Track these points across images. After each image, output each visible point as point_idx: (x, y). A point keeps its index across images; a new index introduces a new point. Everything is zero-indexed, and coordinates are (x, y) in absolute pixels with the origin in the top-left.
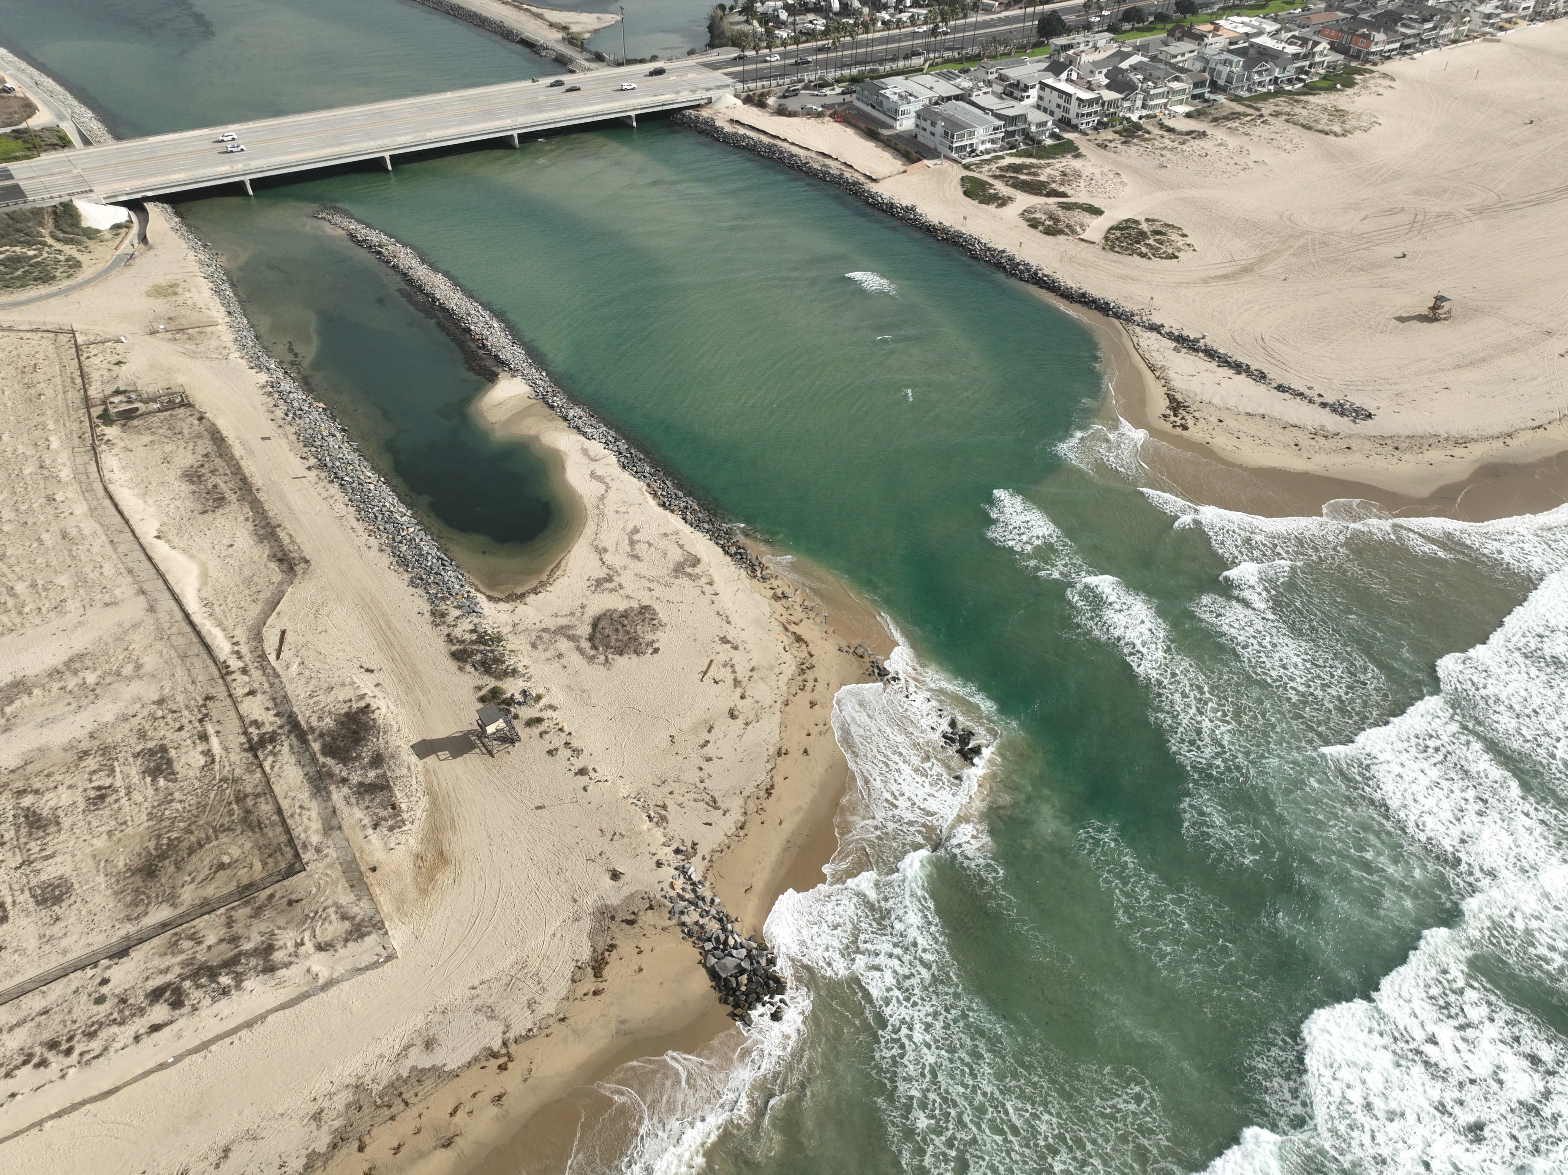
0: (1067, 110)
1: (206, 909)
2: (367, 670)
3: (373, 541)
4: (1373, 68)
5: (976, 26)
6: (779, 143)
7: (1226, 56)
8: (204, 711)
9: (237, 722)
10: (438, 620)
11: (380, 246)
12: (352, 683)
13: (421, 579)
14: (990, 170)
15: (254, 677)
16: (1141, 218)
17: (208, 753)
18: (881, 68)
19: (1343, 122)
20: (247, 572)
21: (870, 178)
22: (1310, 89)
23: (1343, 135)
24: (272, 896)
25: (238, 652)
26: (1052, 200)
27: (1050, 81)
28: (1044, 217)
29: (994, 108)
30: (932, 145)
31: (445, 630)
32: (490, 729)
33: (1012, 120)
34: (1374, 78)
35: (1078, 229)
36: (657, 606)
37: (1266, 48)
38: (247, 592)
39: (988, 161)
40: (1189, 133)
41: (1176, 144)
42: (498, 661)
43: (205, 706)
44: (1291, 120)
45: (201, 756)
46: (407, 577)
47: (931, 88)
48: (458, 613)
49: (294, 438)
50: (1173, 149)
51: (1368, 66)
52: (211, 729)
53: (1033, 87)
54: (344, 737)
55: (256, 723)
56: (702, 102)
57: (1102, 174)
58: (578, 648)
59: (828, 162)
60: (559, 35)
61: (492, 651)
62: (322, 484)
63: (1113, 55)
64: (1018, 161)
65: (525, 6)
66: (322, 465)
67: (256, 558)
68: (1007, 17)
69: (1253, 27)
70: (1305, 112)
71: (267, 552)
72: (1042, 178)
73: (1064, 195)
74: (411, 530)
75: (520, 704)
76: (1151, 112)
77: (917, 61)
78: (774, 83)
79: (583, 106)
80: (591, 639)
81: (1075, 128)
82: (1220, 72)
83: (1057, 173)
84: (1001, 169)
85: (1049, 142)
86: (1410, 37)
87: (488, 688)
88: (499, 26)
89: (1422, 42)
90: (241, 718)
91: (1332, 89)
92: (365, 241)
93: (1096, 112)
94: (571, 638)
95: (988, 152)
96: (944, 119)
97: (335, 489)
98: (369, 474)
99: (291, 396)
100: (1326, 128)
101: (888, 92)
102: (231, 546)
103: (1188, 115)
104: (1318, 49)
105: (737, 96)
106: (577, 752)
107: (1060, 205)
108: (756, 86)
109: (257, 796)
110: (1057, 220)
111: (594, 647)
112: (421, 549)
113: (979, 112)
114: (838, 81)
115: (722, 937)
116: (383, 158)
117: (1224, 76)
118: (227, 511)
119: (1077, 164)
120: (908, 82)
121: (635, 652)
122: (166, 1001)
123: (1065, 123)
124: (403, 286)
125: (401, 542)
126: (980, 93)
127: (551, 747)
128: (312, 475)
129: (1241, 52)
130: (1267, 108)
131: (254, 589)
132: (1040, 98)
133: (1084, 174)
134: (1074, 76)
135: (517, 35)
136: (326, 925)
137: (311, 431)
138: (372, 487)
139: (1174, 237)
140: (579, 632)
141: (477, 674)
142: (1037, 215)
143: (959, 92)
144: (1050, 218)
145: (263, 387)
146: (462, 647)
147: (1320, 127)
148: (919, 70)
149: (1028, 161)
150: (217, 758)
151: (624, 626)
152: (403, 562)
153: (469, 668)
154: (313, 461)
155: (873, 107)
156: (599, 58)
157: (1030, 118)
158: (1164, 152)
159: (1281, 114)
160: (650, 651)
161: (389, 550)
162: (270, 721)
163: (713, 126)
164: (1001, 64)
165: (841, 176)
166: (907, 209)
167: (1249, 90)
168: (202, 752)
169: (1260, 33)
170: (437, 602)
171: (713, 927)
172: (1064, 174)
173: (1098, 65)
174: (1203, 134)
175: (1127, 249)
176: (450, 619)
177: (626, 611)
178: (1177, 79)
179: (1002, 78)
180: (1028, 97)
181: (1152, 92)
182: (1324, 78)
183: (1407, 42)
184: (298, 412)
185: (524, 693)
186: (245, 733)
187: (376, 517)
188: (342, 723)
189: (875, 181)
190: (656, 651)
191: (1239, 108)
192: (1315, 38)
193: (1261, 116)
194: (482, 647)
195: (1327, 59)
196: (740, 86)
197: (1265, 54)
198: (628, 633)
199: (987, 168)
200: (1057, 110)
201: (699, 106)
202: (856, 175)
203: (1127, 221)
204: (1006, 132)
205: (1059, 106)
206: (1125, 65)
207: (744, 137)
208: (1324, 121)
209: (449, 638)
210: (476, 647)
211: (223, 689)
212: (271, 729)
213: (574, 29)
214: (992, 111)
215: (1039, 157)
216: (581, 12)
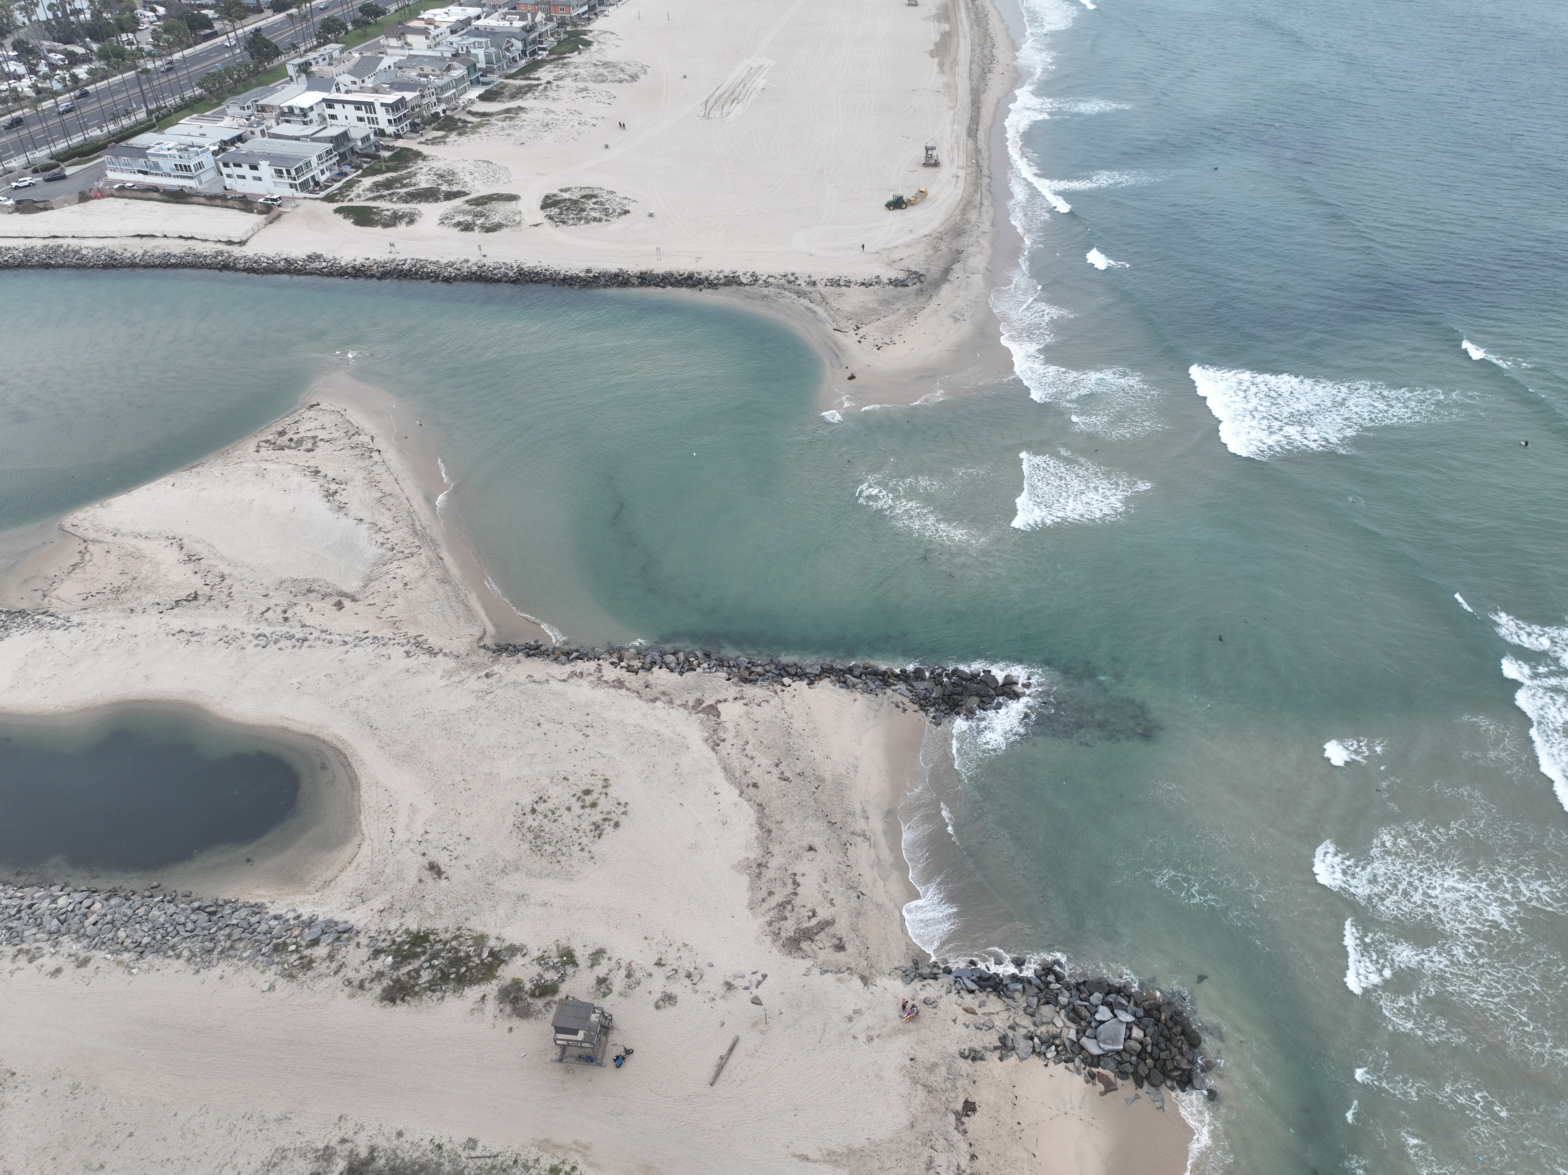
0: (373, 121)
4: (588, 28)
12: (284, 1152)
13: (207, 951)
14: (359, 195)
16: (556, 192)
19: (622, 71)
21: (230, 243)
22: (558, 54)
23: (634, 80)
26: (458, 202)
28: (467, 218)
29: (304, 134)
30: (262, 192)
31: (334, 980)
34: (598, 35)
35: (515, 218)
37: (494, 28)
39: (346, 188)
40: (508, 111)
41: (508, 123)
42: (457, 961)
46: (178, 964)
47: (202, 135)
48: (322, 950)
50: (511, 127)
51: (582, 28)
57: (472, 166)
58: (534, 874)
59: (156, 242)
61: (435, 956)
63: (361, 63)
64: (380, 178)
69: (459, 14)
70: (582, 71)
72: (423, 185)
73: (463, 193)
74: (96, 907)
75: (559, 980)
76: (449, 105)
77: (142, 117)
81: (396, 136)
83: (432, 178)
84: (370, 190)
85: (388, 154)
87: (492, 996)
91: (577, 49)
93: (404, 115)
94: (509, 870)
95: (336, 179)
100: (615, 78)
101: (156, 151)
103: (485, 99)
104: (538, 19)
106: (695, 975)
107: (470, 202)
110: (484, 217)
113: (293, 142)
119: (437, 164)
120: (167, 136)
123: (379, 135)
127: (657, 997)
130: (544, 76)
133: (456, 170)
139: (606, 196)
140: (512, 857)
141: (452, 996)
142: (460, 218)
143: (237, 132)
144: (475, 217)
147: (609, 79)
149: (388, 175)
152: (146, 951)
153: (430, 998)
155: (145, 173)
157: (352, 135)
158: (508, 132)
159: (563, 77)
161: (97, 953)
164: (252, 97)
165: (190, 252)
166: (311, 258)
172: (441, 176)
173: (356, 73)
174: (521, 109)
175: (580, 219)
176: (323, 965)
178: (449, 68)
179: (265, 110)
181: (439, 85)
182: (561, 43)
185: (546, 966)
189: (239, 243)
191: (521, 82)
193: (549, 83)
194: (415, 962)
195: (548, 28)
199: (352, 194)
202: (209, 245)
203: (547, 197)
205: (361, 119)
206: (384, 67)
208: (606, 74)
209: (355, 986)
210: (407, 968)
214: (307, 137)
215: (394, 170)
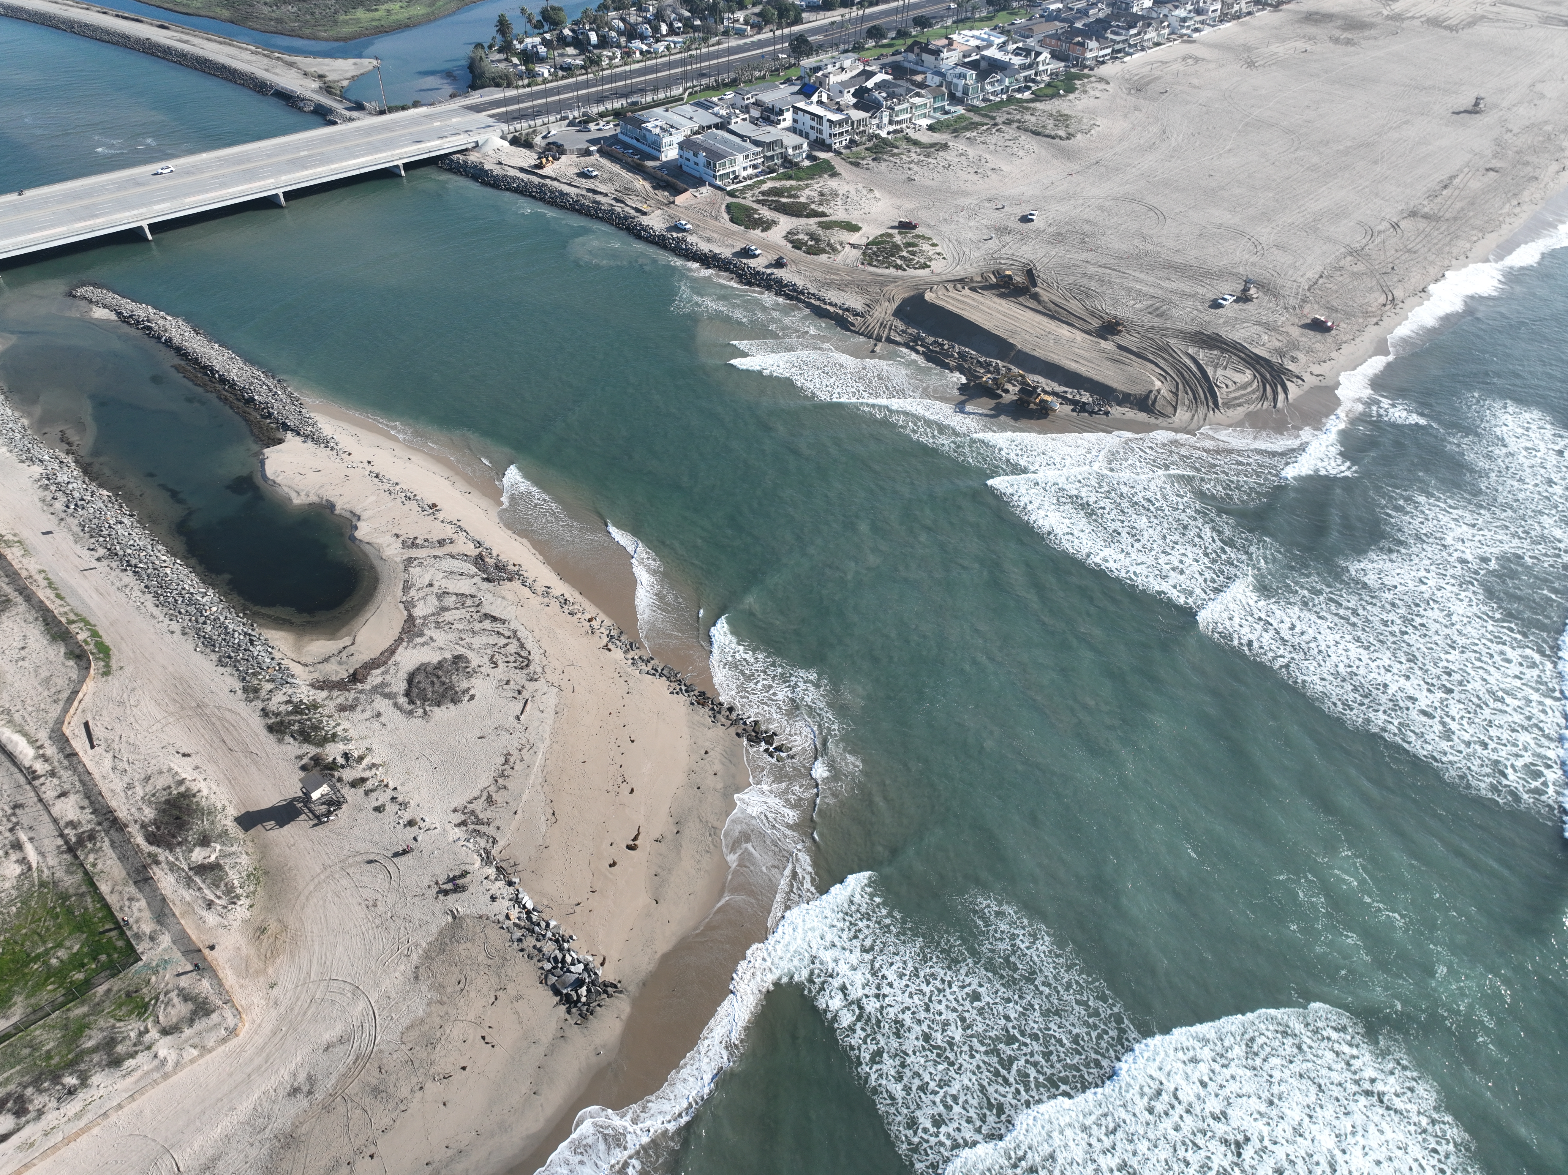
0: (820, 131)
1: (40, 1014)
2: (184, 755)
3: (175, 626)
4: (1091, 73)
5: (730, 51)
6: (548, 182)
7: (959, 69)
8: (14, 819)
9: (52, 826)
10: (251, 696)
11: (148, 321)
12: (170, 770)
13: (230, 657)
14: (753, 195)
15: (64, 779)
17: (23, 861)
18: (643, 101)
19: (1067, 126)
20: (44, 673)
21: (639, 211)
22: (1038, 97)
23: (1068, 138)
24: (109, 990)
25: (43, 756)
26: (813, 221)
27: (801, 105)
28: (806, 238)
29: (751, 135)
30: (697, 174)
31: (260, 705)
32: (315, 795)
33: (770, 145)
34: (1091, 82)
35: (839, 248)
36: (470, 654)
37: (995, 60)
38: (46, 693)
39: (750, 187)
40: (932, 145)
41: (922, 158)
42: (316, 728)
43: (14, 814)
44: (1023, 128)
45: (16, 866)
46: (214, 657)
47: (691, 119)
48: (270, 686)
49: (79, 529)
50: (919, 163)
51: (1086, 71)
52: (23, 837)
53: (788, 110)
54: (167, 823)
55: (72, 824)
56: (469, 146)
57: (857, 191)
58: (396, 705)
59: (599, 198)
60: (315, 85)
61: (310, 719)
62: (113, 574)
63: (859, 75)
64: (779, 184)
65: (277, 55)
66: (112, 554)
67: (52, 657)
68: (760, 40)
69: (983, 40)
70: (1033, 119)
71: (63, 650)
72: (803, 200)
73: (823, 214)
74: (214, 609)
75: (343, 767)
76: (898, 127)
77: (677, 91)
78: (539, 122)
79: (347, 159)
80: (407, 694)
81: (828, 148)
82: (956, 85)
83: (815, 194)
84: (763, 193)
85: (807, 163)
86: (1118, 43)
87: (310, 755)
88: (251, 78)
89: (1130, 46)
90: (55, 821)
91: (1055, 95)
92: (131, 316)
93: (847, 131)
94: (387, 696)
95: (750, 177)
96: (705, 149)
97: (129, 578)
98: (164, 558)
99: (70, 486)
100: (1053, 133)
101: (649, 126)
102: (23, 648)
103: (931, 128)
104: (1041, 58)
105: (503, 138)
106: (404, 805)
107: (820, 224)
108: (523, 126)
109: (82, 895)
110: (817, 240)
111: (411, 702)
112: (226, 628)
113: (738, 140)
114: (601, 115)
115: (560, 956)
116: (141, 228)
117: (960, 88)
118: (14, 613)
119: (833, 183)
120: (669, 114)
121: (452, 701)
122: (9, 1111)
123: (820, 144)
124: (177, 361)
125: (204, 623)
126: (738, 120)
127: (377, 804)
128: (103, 566)
129: (974, 65)
130: (1001, 118)
131: (53, 690)
132: (795, 121)
133: (840, 192)
134: (825, 99)
135: (271, 87)
136: (169, 1009)
137: (96, 521)
138: (168, 570)
139: (925, 247)
140: (395, 689)
141: (297, 744)
142: (801, 236)
143: (719, 120)
144: (812, 239)
145: (36, 481)
146: (279, 719)
147: (1047, 132)
148: (678, 99)
149: (788, 183)
150: (34, 865)
151: (438, 677)
152: (210, 643)
153: (288, 739)
154: (102, 552)
155: (638, 140)
156: (360, 107)
157: (785, 143)
158: (911, 166)
159: (1013, 121)
160: (467, 698)
161: (192, 633)
162: (87, 819)
163: (482, 170)
164: (755, 90)
165: (612, 211)
167: (984, 100)
168: (17, 861)
169: (990, 45)
170: (248, 678)
171: (549, 948)
172: (822, 194)
173: (844, 84)
174: (945, 147)
175: (883, 262)
176: (263, 694)
177: (439, 662)
178: (918, 95)
179: (757, 104)
180: (784, 120)
181: (897, 108)
182: (1049, 85)
183: (1117, 47)
184: (80, 503)
185: (346, 756)
186: (62, 835)
187: (176, 601)
188: (164, 811)
189: (644, 214)
190: (472, 697)
191: (977, 119)
192: (1038, 49)
193: (996, 125)
194: (299, 717)
195: (1049, 67)
196: (505, 127)
197: (996, 66)
198: (444, 683)
199: (750, 193)
200: (811, 132)
201: (466, 150)
202: (627, 209)
203: (881, 236)
204: (765, 157)
205: (812, 128)
206: (870, 84)
207: (514, 179)
208: (1050, 126)
209: (265, 713)
210: (293, 718)
211: (32, 794)
212: (89, 827)
213: (331, 77)
214: (749, 138)
215: (800, 179)
216: (336, 58)
